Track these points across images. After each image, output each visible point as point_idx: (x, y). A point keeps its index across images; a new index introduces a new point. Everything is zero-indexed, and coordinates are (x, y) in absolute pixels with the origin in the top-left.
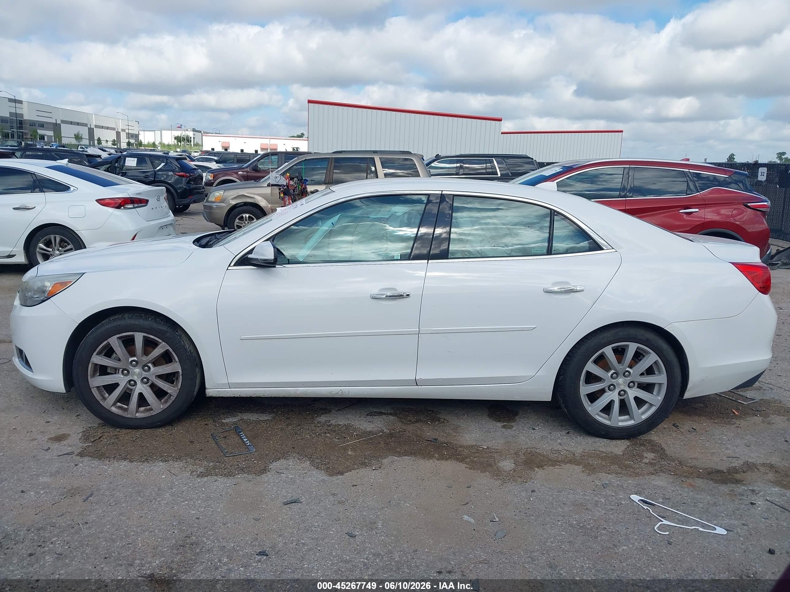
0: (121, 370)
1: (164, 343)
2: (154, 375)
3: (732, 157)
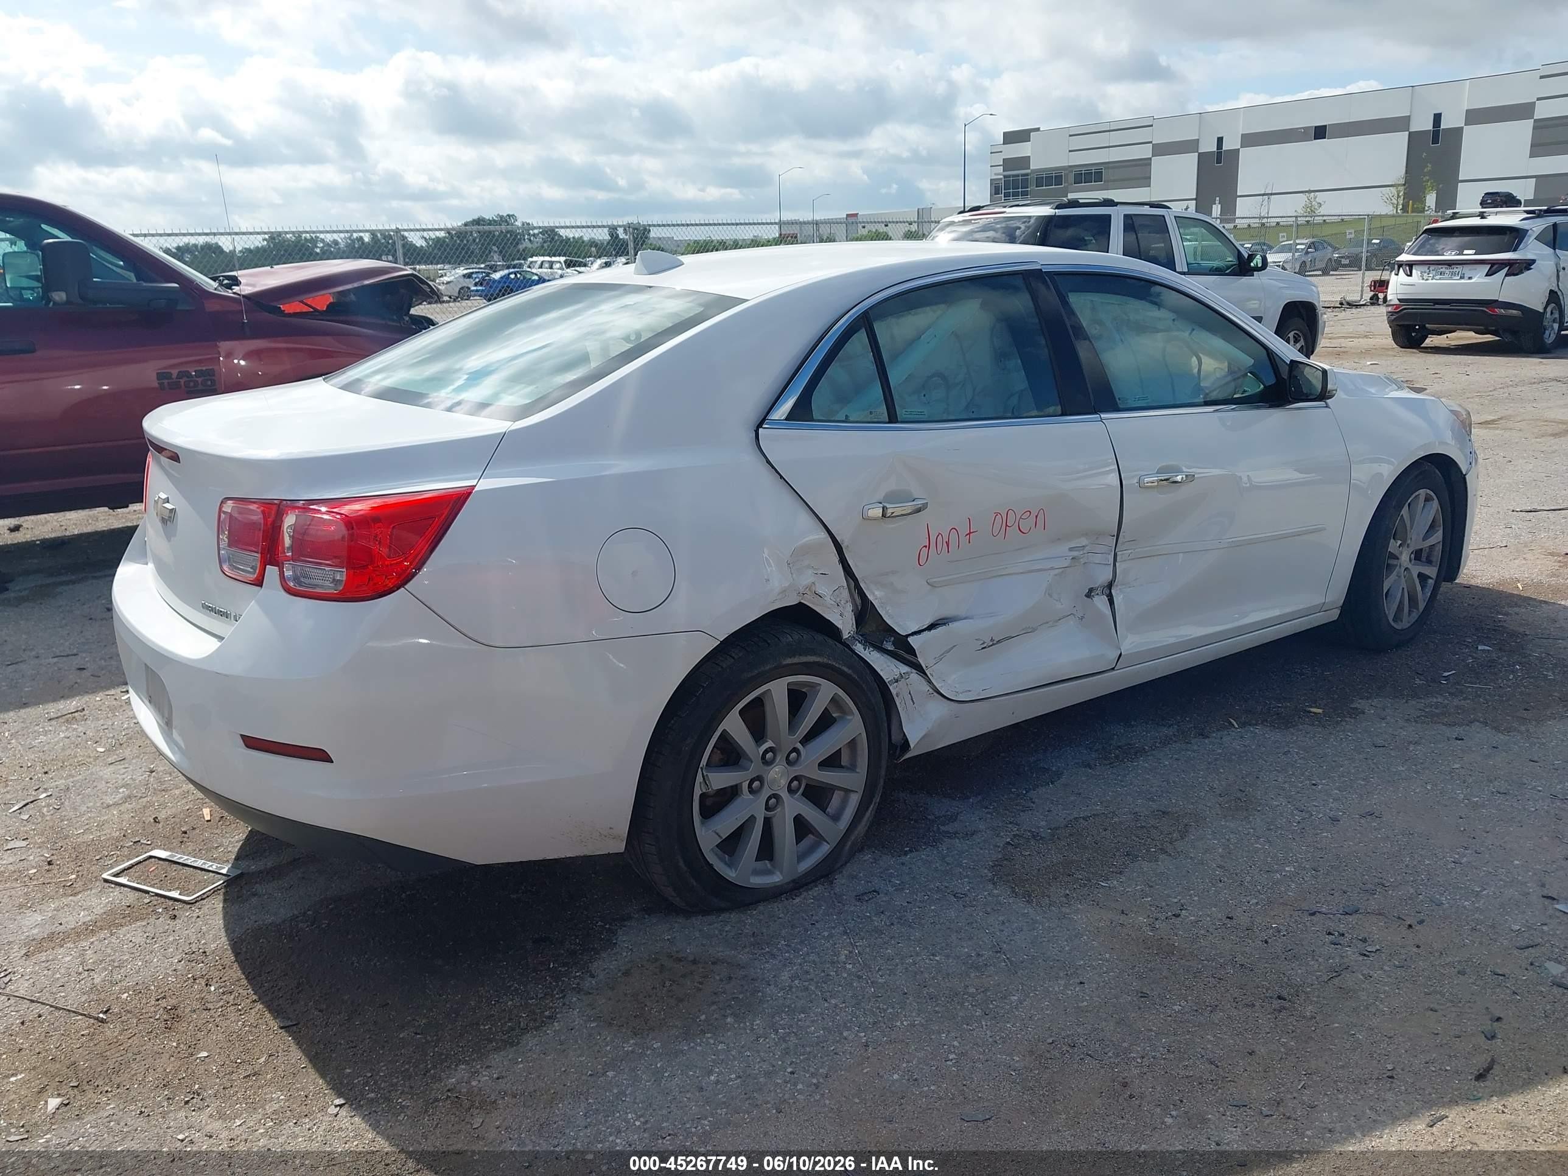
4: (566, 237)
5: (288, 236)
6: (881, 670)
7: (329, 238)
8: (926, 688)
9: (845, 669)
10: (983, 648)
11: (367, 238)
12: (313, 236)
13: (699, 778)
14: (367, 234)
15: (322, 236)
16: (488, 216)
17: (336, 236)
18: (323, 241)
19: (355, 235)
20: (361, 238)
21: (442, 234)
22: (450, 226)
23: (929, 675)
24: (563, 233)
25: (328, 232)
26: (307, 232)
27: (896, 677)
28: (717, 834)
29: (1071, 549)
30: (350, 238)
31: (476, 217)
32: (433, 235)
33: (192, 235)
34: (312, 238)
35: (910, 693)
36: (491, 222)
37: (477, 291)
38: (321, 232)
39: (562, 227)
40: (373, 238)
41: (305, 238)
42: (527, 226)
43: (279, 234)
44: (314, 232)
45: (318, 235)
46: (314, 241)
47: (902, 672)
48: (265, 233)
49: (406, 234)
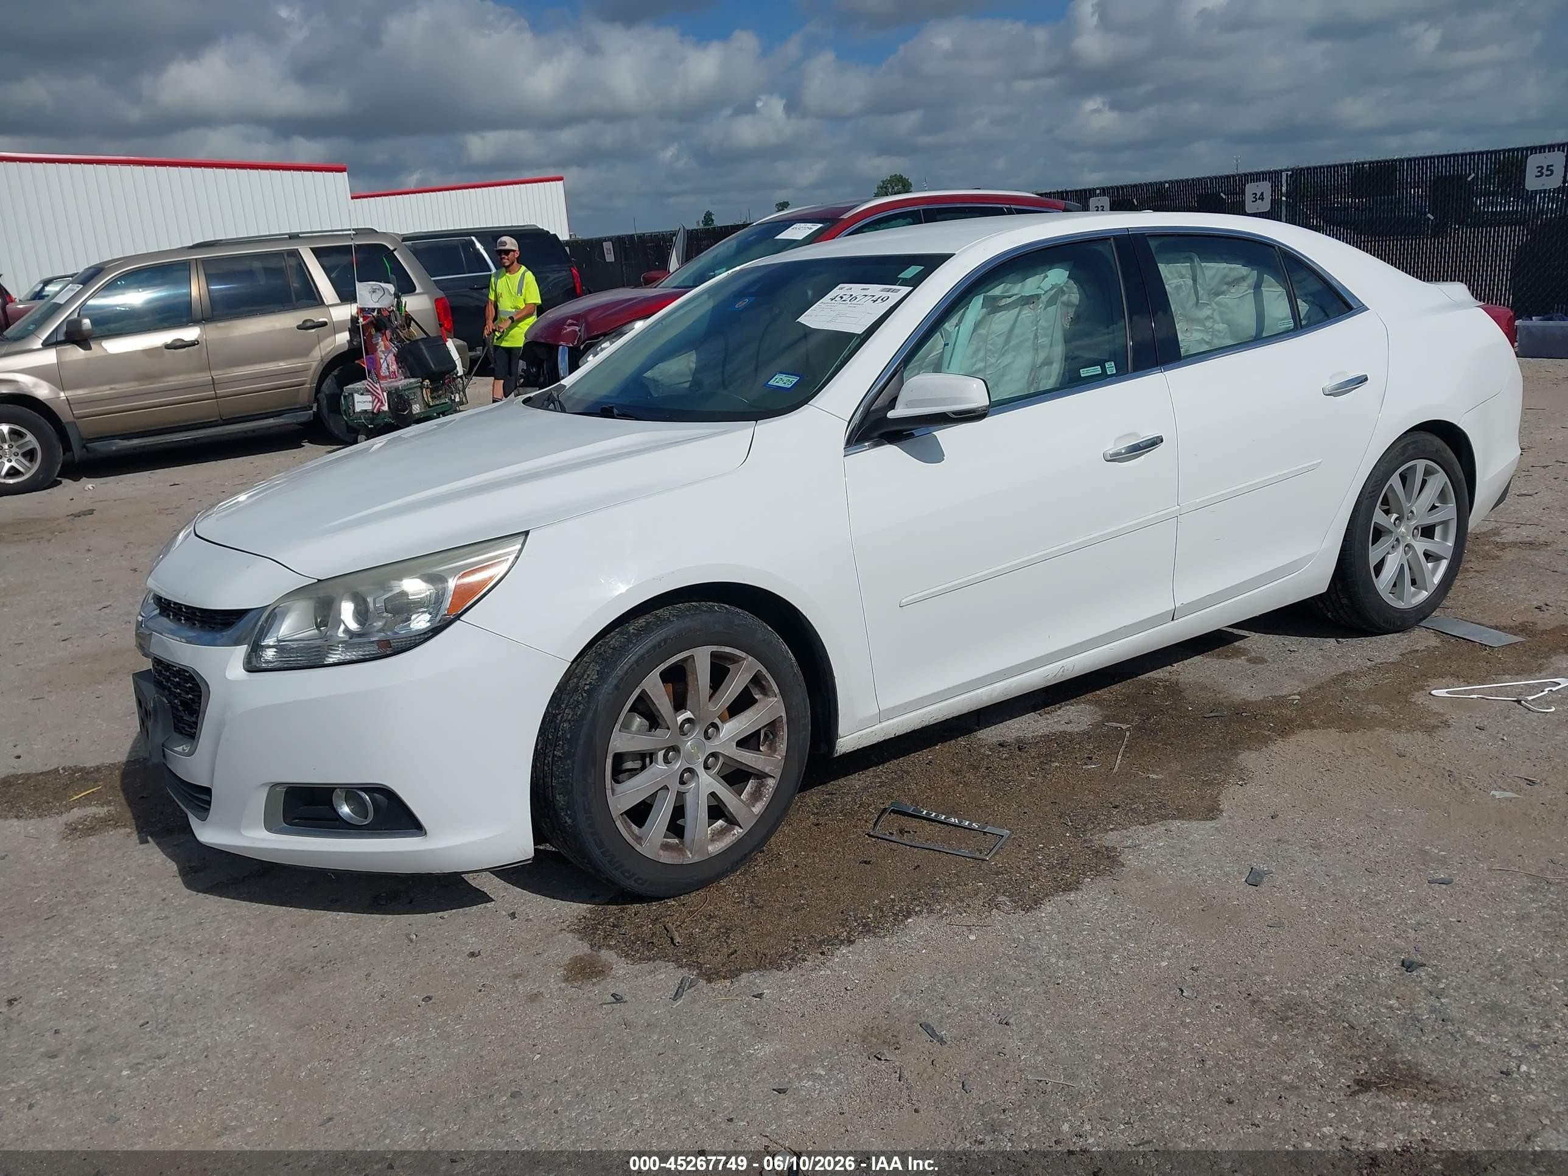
0: (661, 754)
1: (750, 658)
2: (733, 741)
3: (708, 218)
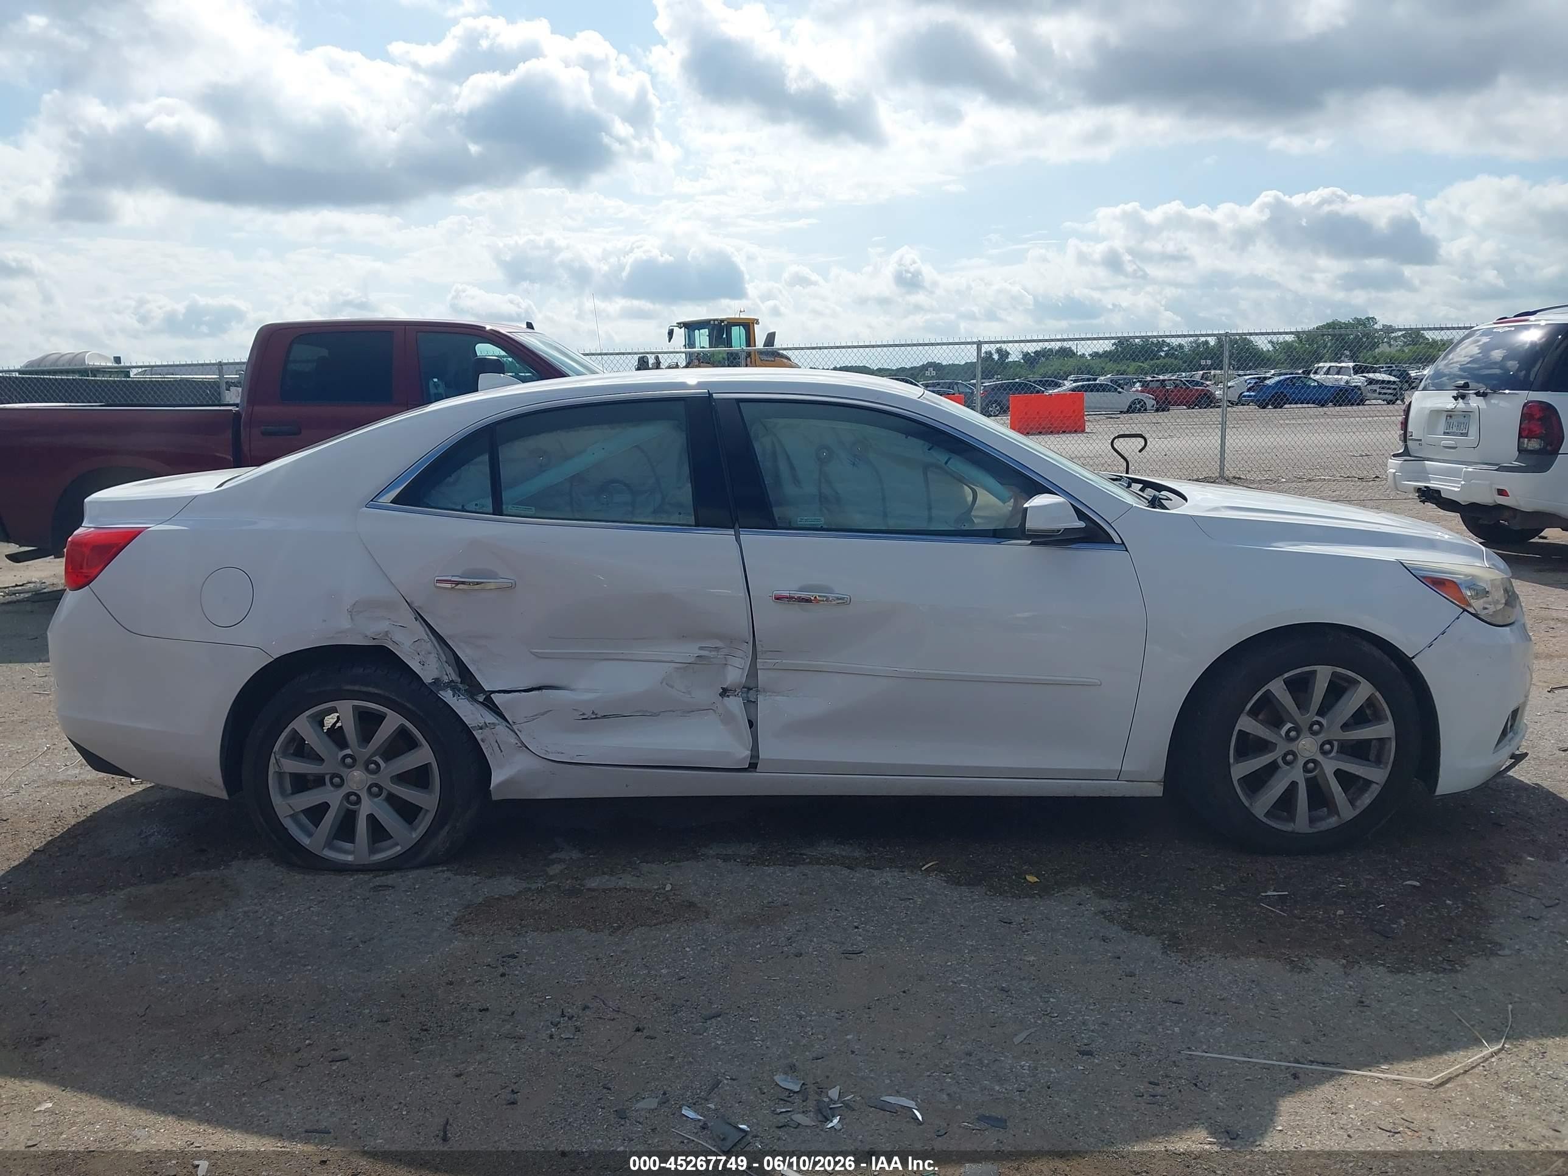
4: (1433, 339)
5: (1137, 340)
6: (465, 716)
7: (1175, 342)
8: (513, 740)
9: (409, 705)
10: (583, 719)
11: (1212, 341)
12: (1160, 340)
13: (273, 760)
14: (1214, 338)
15: (1168, 340)
16: (1343, 319)
17: (1180, 340)
18: (1168, 345)
19: (1203, 339)
20: (1207, 342)
21: (1290, 338)
22: (1300, 330)
23: (516, 731)
24: (1430, 335)
25: (1173, 336)
26: (1155, 337)
27: (480, 725)
28: (290, 806)
29: (701, 648)
30: (1195, 342)
31: (1330, 321)
32: (1281, 338)
33: (1046, 341)
34: (1159, 342)
35: (497, 741)
36: (1347, 326)
37: (1250, 396)
38: (1167, 336)
39: (1430, 329)
40: (1219, 342)
41: (1152, 342)
42: (1388, 330)
43: (1127, 339)
44: (1161, 337)
45: (1165, 339)
46: (1160, 345)
47: (487, 722)
48: (1113, 338)
49: (1252, 338)
